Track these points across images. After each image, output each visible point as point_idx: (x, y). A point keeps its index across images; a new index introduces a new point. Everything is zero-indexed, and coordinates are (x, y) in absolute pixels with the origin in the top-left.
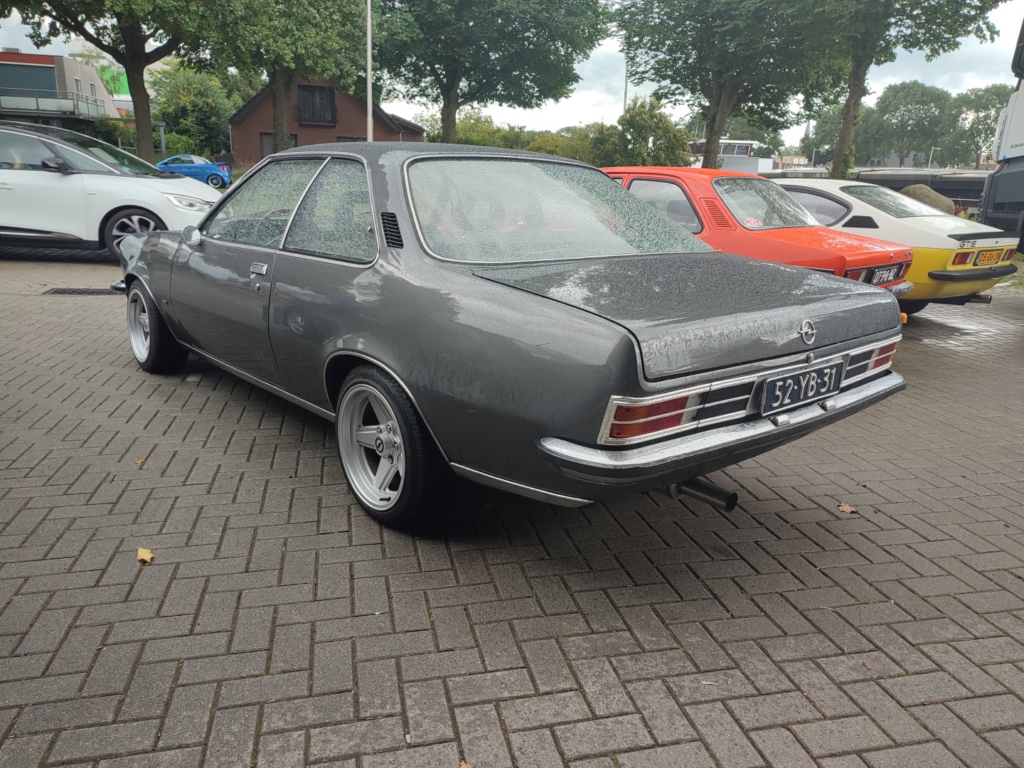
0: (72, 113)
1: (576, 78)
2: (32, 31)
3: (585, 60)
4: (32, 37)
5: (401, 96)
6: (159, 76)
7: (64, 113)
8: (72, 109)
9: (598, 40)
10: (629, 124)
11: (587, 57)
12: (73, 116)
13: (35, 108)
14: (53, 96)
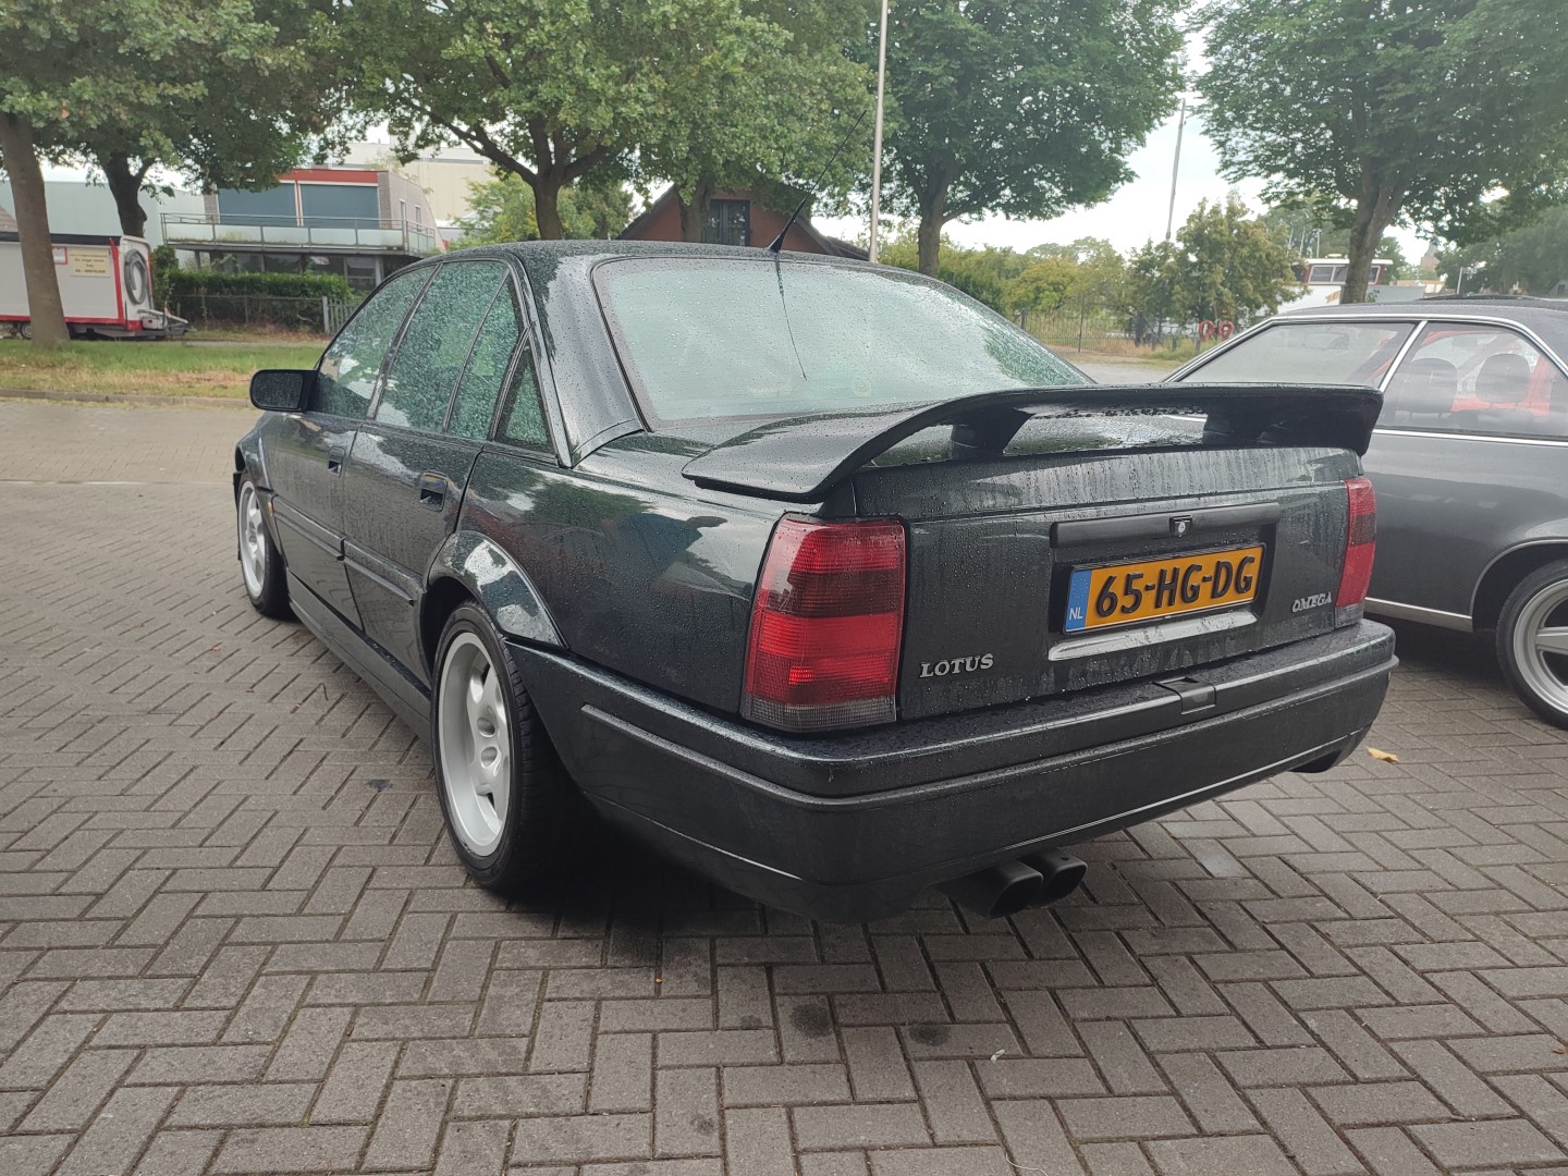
0: (400, 248)
1: (1130, 176)
2: (397, 143)
3: (1139, 148)
4: (397, 151)
5: (855, 210)
6: (485, 192)
7: (390, 248)
8: (400, 243)
9: (1158, 117)
10: (1194, 240)
11: (1142, 142)
12: (401, 253)
13: (354, 242)
14: (375, 225)
